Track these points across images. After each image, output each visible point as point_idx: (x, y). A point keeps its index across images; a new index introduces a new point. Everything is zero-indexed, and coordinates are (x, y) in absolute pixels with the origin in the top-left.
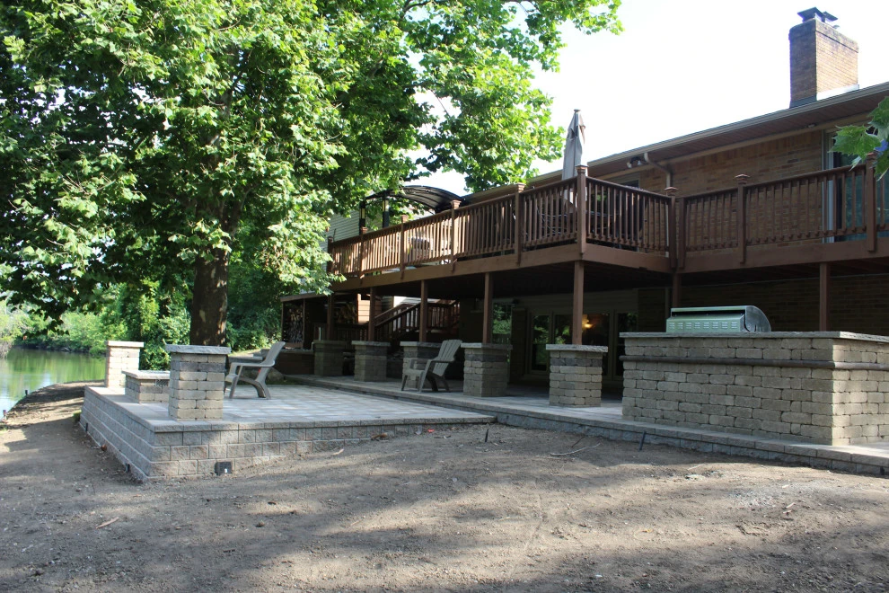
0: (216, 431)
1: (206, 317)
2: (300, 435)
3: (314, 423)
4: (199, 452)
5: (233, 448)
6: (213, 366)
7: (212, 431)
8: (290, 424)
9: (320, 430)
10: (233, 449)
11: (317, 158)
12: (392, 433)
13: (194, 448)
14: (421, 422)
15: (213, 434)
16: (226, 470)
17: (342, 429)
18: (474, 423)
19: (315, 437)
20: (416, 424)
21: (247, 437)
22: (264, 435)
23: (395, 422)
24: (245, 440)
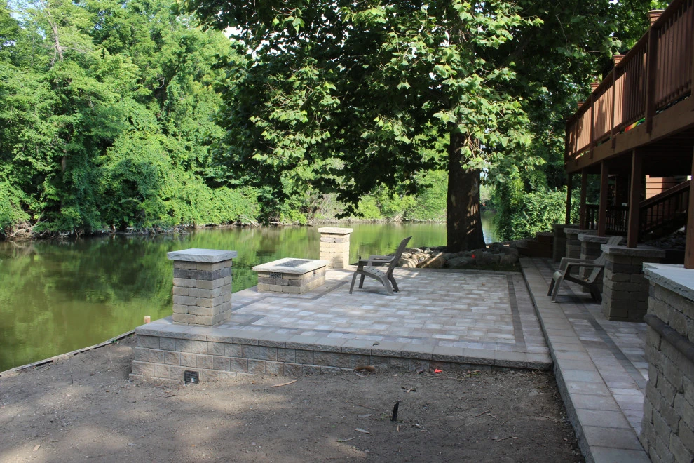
0: (188, 340)
2: (271, 353)
3: (286, 344)
4: (172, 358)
5: (202, 358)
6: (201, 274)
7: (182, 340)
8: (259, 341)
9: (293, 352)
10: (202, 361)
12: (384, 366)
13: (169, 354)
14: (425, 357)
15: (185, 342)
16: (193, 380)
17: (320, 354)
18: (512, 368)
19: (287, 358)
20: (419, 360)
21: (216, 349)
22: (233, 350)
23: (388, 354)
24: (215, 352)
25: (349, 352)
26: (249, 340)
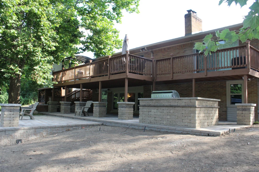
0: (16, 130)
1: (13, 94)
2: (44, 130)
3: (48, 126)
4: (11, 137)
5: (22, 135)
6: (16, 110)
8: (40, 127)
9: (50, 129)
11: (49, 47)
12: (72, 129)
13: (9, 135)
14: (80, 125)
16: (20, 142)
17: (57, 128)
18: (96, 125)
19: (48, 131)
20: (79, 126)
21: (27, 132)
22: (32, 131)
23: (73, 126)
24: (26, 132)
25: (64, 126)
26: (38, 127)
